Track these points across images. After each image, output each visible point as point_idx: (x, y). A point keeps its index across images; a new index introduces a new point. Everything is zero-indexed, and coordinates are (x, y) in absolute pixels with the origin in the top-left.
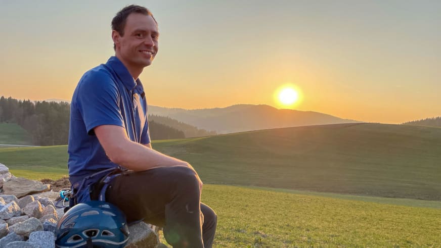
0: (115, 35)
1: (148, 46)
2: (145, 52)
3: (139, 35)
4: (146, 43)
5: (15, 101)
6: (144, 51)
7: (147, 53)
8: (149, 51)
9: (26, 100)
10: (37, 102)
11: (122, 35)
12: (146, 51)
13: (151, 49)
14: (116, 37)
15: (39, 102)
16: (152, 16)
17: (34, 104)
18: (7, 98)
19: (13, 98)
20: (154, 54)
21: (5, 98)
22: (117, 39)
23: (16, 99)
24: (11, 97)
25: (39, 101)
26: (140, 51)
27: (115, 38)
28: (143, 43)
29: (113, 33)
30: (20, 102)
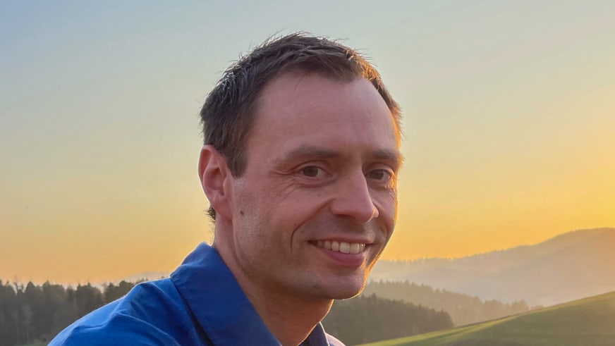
0: (210, 166)
1: (351, 222)
2: (335, 245)
3: (310, 171)
4: (340, 208)
5: (58, 288)
6: (331, 240)
7: (344, 247)
8: (351, 242)
9: (82, 285)
10: (108, 284)
11: (238, 168)
12: (340, 241)
13: (362, 231)
14: (216, 172)
15: (111, 285)
16: (376, 83)
17: (102, 290)
18: (41, 285)
19: (53, 283)
20: (376, 247)
21: (35, 285)
22: (217, 183)
23: (60, 284)
24: (48, 282)
25: (112, 282)
26: (313, 242)
27: (211, 180)
28: (327, 205)
29: (205, 155)
30: (70, 291)
